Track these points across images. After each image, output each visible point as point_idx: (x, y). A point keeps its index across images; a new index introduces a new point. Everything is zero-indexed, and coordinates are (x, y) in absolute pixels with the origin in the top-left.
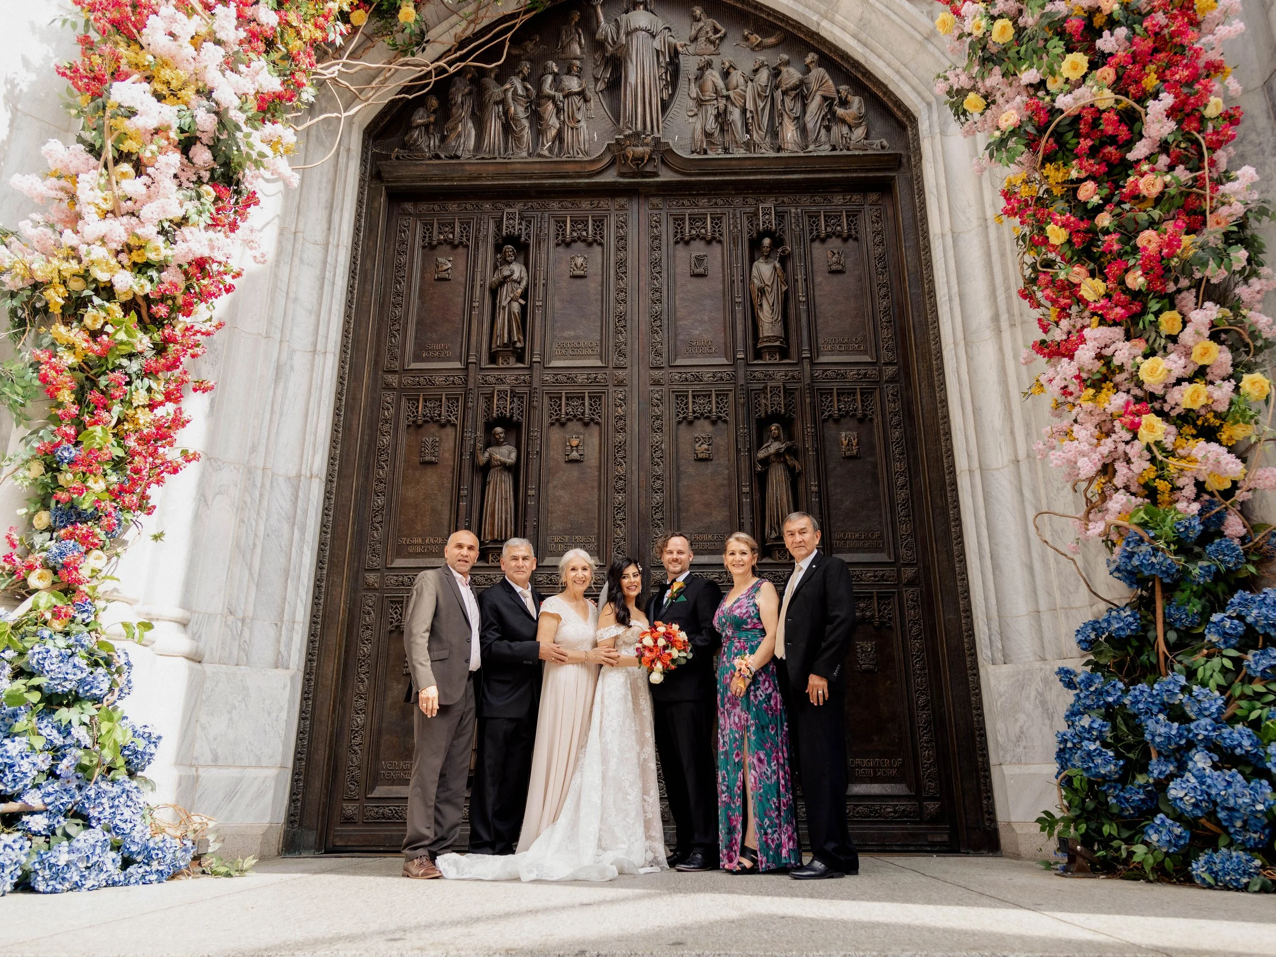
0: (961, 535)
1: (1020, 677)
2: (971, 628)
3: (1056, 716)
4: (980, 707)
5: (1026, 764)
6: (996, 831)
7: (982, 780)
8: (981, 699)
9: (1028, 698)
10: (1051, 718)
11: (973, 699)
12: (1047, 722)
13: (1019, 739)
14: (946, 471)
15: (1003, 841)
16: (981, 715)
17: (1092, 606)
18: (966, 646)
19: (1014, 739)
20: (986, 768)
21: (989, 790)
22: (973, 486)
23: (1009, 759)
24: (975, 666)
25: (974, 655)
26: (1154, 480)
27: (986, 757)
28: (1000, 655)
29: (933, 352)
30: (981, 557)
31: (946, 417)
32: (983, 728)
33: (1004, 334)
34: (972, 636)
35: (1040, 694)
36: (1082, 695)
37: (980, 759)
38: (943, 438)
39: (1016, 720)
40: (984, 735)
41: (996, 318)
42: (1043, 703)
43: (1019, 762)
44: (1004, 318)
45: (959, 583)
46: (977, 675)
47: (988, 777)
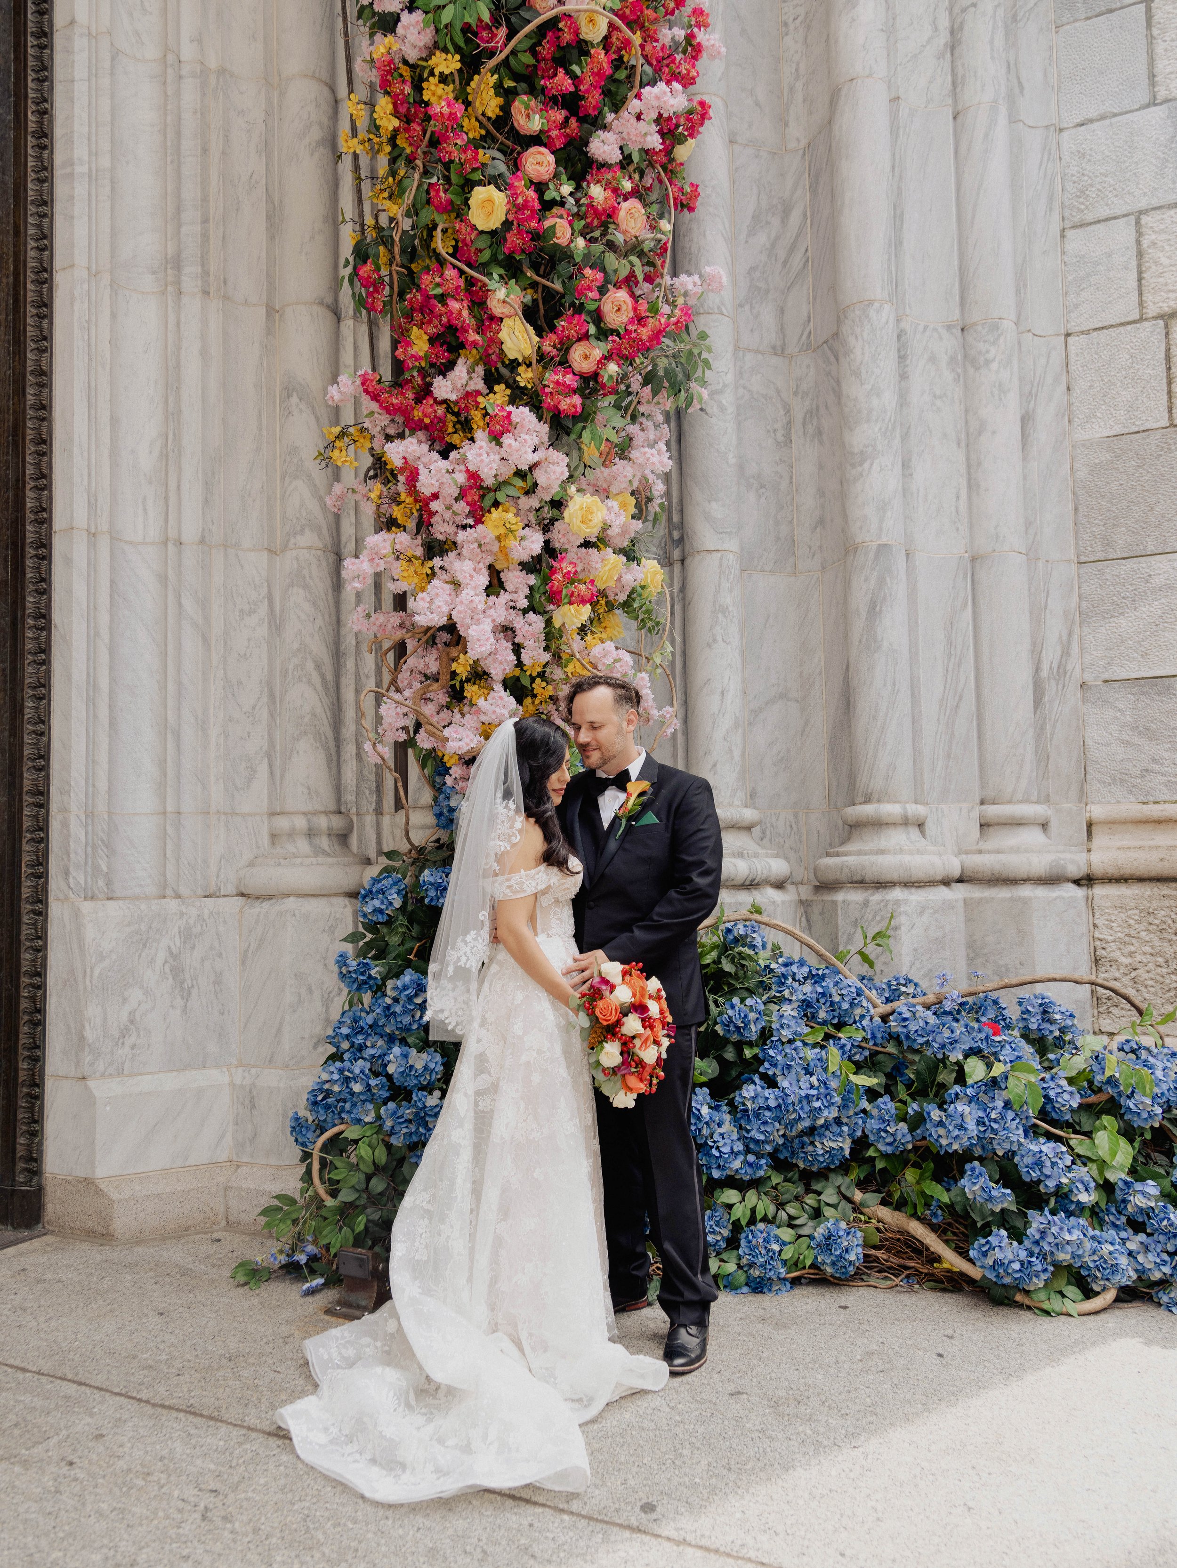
0: (45, 649)
1: (143, 927)
2: (42, 827)
3: (194, 992)
4: (39, 972)
5: (132, 1075)
6: (39, 1192)
7: (22, 1103)
8: (45, 958)
9: (152, 961)
10: (186, 995)
11: (26, 957)
12: (179, 1002)
13: (124, 1033)
14: (30, 517)
15: (52, 1208)
16: (41, 987)
17: (272, 814)
18: (26, 858)
19: (116, 1033)
20: (36, 1082)
21: (36, 1119)
22: (92, 564)
23: (101, 1068)
24: (41, 898)
25: (41, 875)
26: (533, 679)
27: (37, 1059)
28: (101, 883)
29: (31, 264)
30: (91, 702)
31: (44, 407)
32: (39, 1010)
33: (185, 300)
34: (42, 840)
35: (174, 956)
36: (398, 1009)
37: (23, 1065)
38: (31, 448)
39: (125, 1000)
40: (39, 1022)
41: (176, 263)
42: (177, 971)
43: (120, 1072)
44: (191, 270)
45: (27, 739)
46: (41, 914)
47: (36, 1098)
